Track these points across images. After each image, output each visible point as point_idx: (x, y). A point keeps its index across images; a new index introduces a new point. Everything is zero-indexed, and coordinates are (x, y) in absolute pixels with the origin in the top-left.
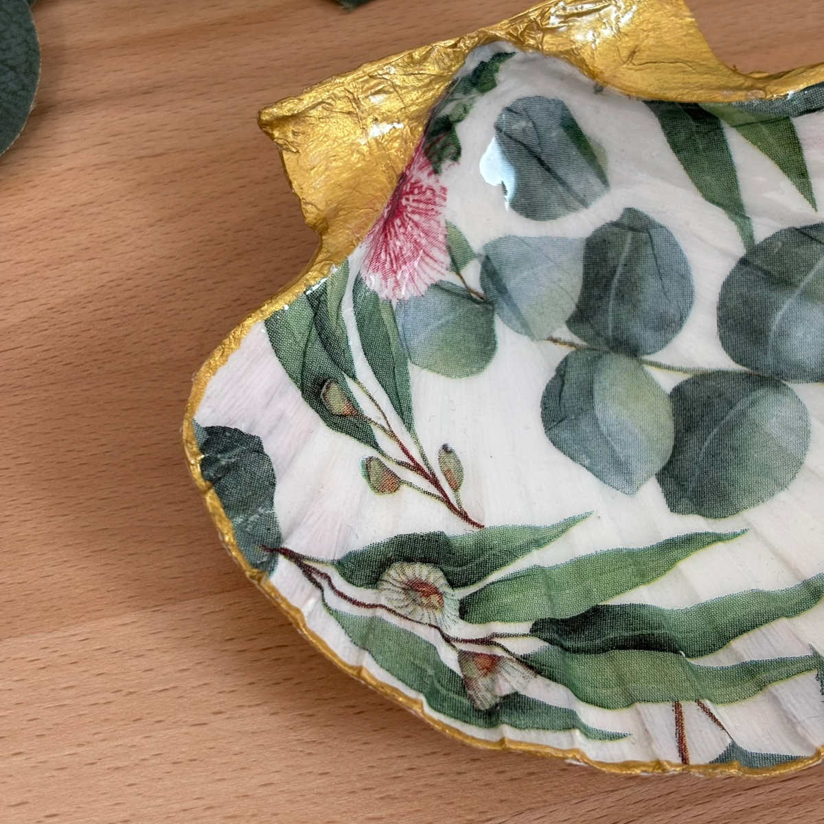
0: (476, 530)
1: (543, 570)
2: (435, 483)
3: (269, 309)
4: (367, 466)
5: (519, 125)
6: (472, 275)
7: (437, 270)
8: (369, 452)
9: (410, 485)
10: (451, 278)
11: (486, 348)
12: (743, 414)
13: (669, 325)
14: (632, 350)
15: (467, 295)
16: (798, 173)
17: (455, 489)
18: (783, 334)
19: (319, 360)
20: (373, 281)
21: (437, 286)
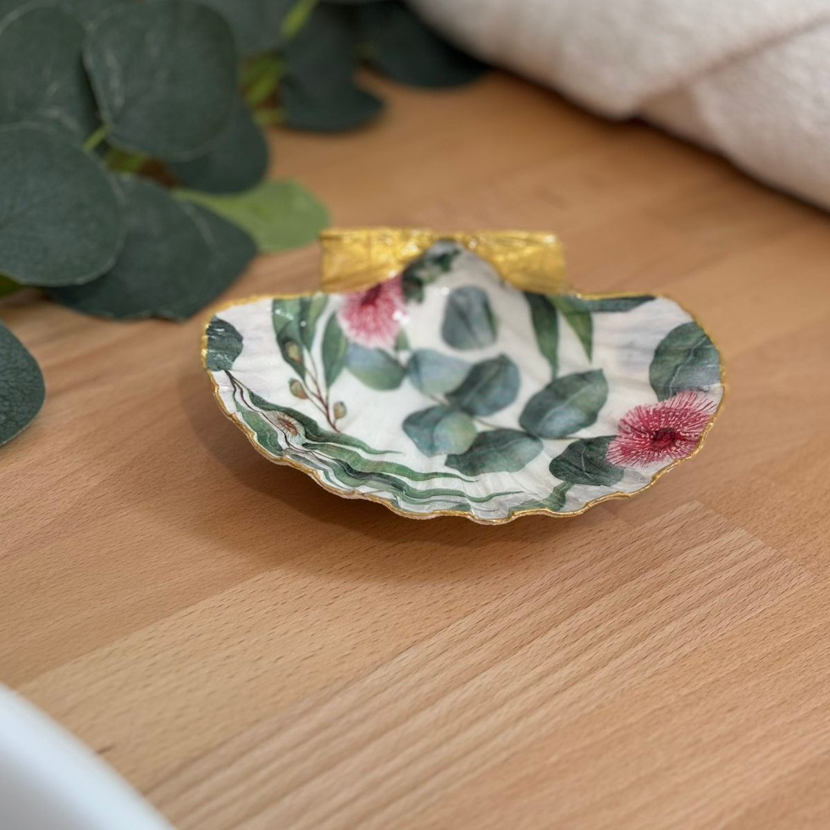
0: (335, 432)
1: (359, 456)
2: (327, 407)
3: (278, 296)
4: (292, 382)
5: (461, 300)
6: (404, 357)
7: (386, 344)
8: (297, 377)
9: (312, 401)
10: (391, 352)
11: (394, 384)
12: (510, 446)
13: (496, 407)
14: (470, 412)
15: (395, 362)
16: (587, 343)
17: (337, 417)
18: (550, 419)
19: (293, 331)
20: (344, 324)
21: (381, 352)
